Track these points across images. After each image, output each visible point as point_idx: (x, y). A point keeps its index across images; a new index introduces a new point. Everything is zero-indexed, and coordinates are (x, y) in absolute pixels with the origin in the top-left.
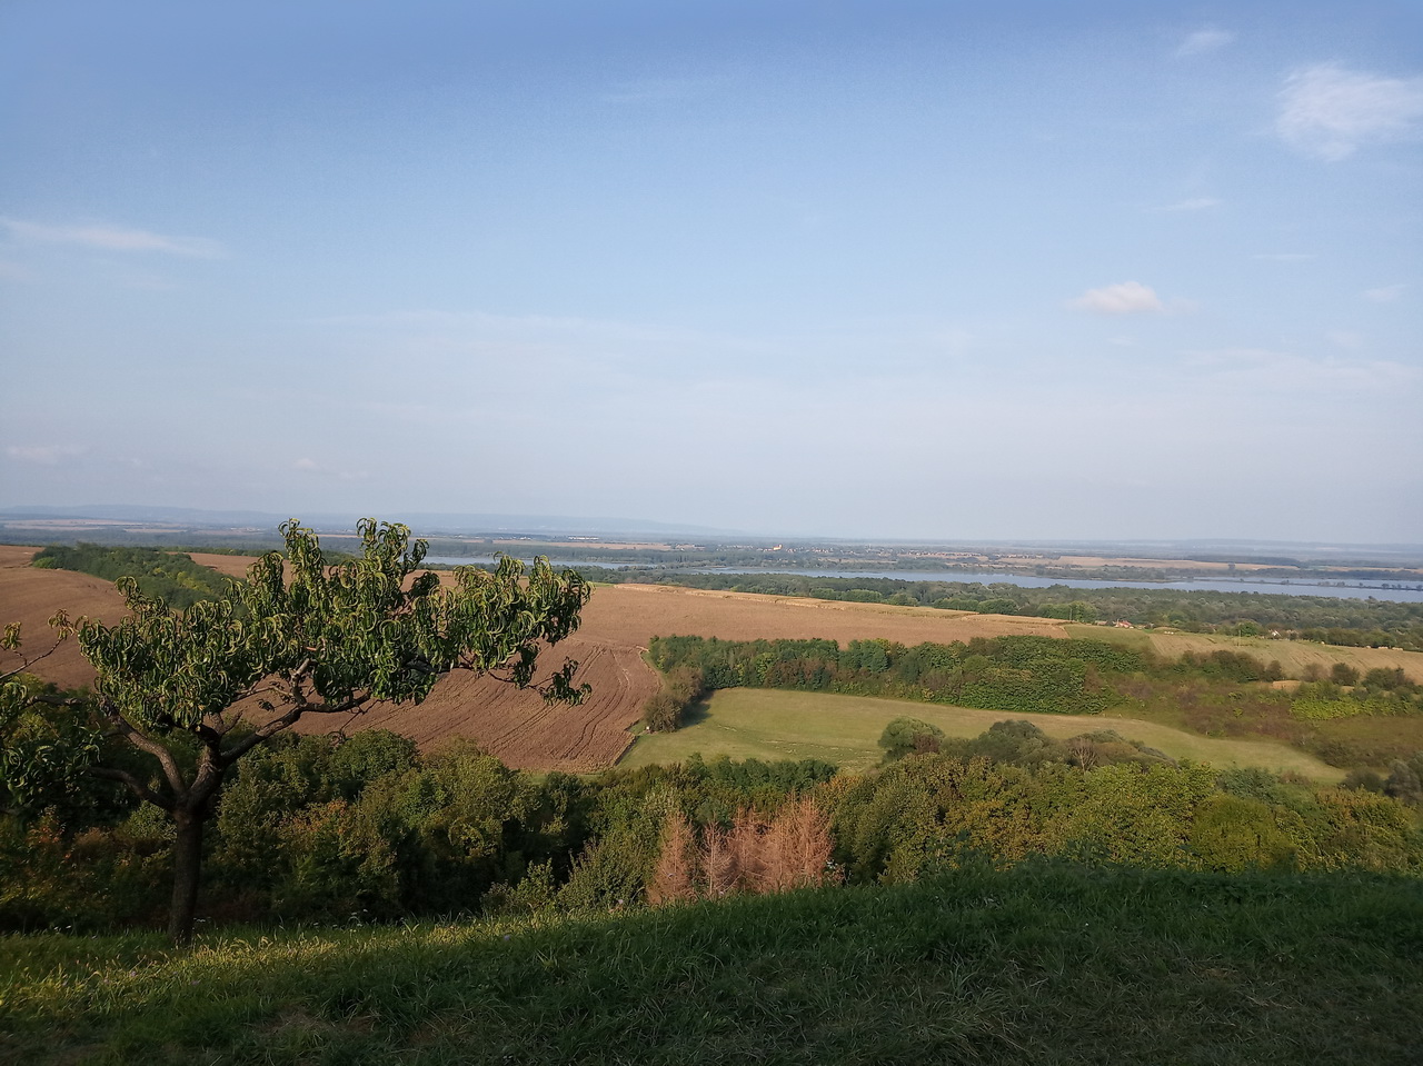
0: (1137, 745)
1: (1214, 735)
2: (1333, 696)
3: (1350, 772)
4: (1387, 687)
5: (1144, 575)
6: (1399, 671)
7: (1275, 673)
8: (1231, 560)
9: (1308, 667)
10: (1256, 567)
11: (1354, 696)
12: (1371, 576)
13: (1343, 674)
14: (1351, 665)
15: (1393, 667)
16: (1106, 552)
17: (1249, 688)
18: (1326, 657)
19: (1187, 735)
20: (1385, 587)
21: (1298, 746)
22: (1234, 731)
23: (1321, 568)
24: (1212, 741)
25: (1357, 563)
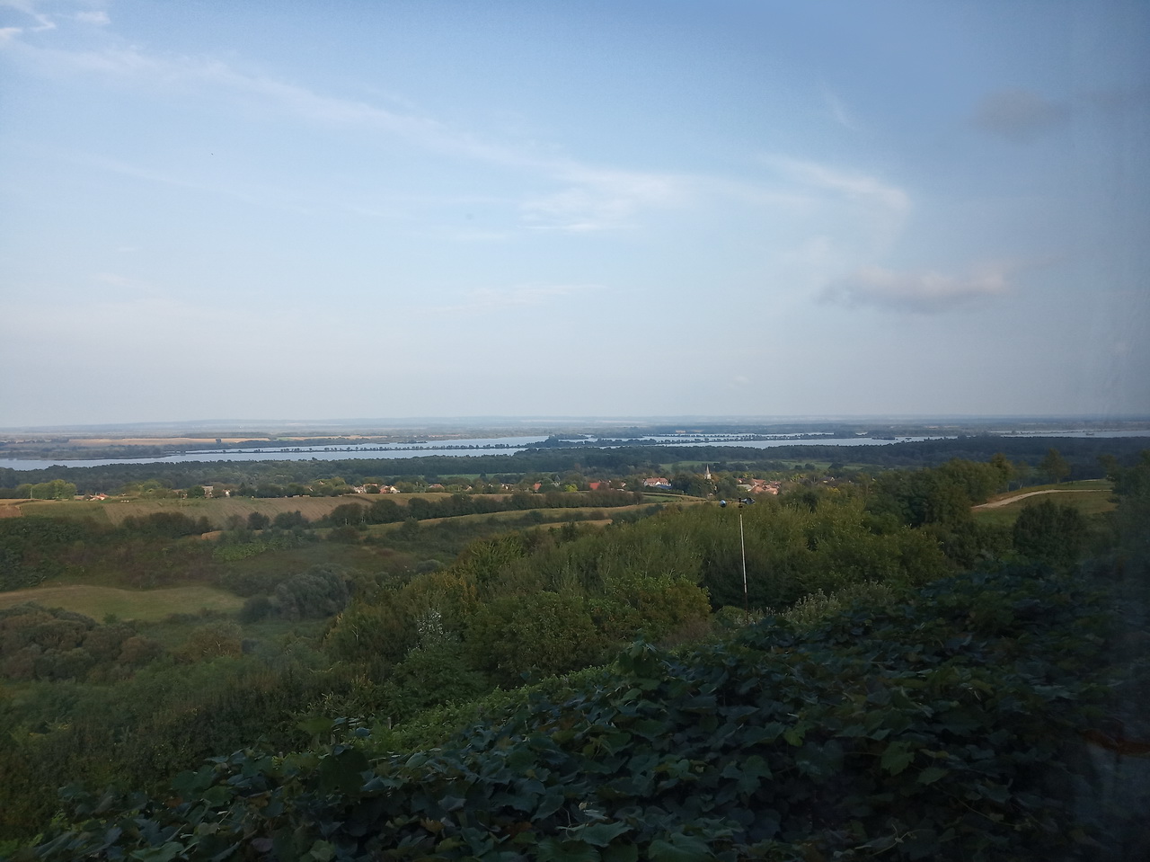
0: (54, 613)
1: (148, 588)
2: (245, 538)
4: (288, 527)
5: (144, 452)
6: (298, 513)
7: (205, 526)
8: (219, 436)
9: (231, 518)
10: (237, 441)
11: (265, 537)
12: (319, 443)
13: (258, 521)
14: (263, 512)
15: (293, 511)
16: (115, 434)
17: (180, 542)
18: (245, 508)
19: (122, 592)
20: (326, 450)
21: (217, 585)
22: (165, 581)
23: (283, 439)
24: (145, 593)
25: (311, 434)
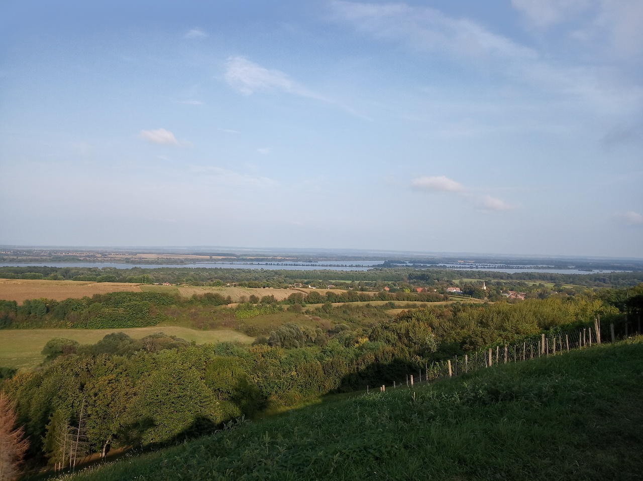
0: (173, 338)
1: (204, 329)
2: (250, 308)
3: (256, 338)
4: (269, 303)
5: (175, 262)
6: (273, 296)
7: (229, 301)
8: (211, 254)
9: (241, 297)
10: (220, 257)
11: (258, 308)
12: (262, 260)
13: (254, 299)
14: (256, 295)
15: (270, 295)
16: (158, 252)
17: (218, 308)
18: (247, 293)
19: (194, 331)
20: (267, 264)
21: (237, 330)
22: (213, 326)
23: (244, 257)
24: (204, 332)
25: (257, 255)
